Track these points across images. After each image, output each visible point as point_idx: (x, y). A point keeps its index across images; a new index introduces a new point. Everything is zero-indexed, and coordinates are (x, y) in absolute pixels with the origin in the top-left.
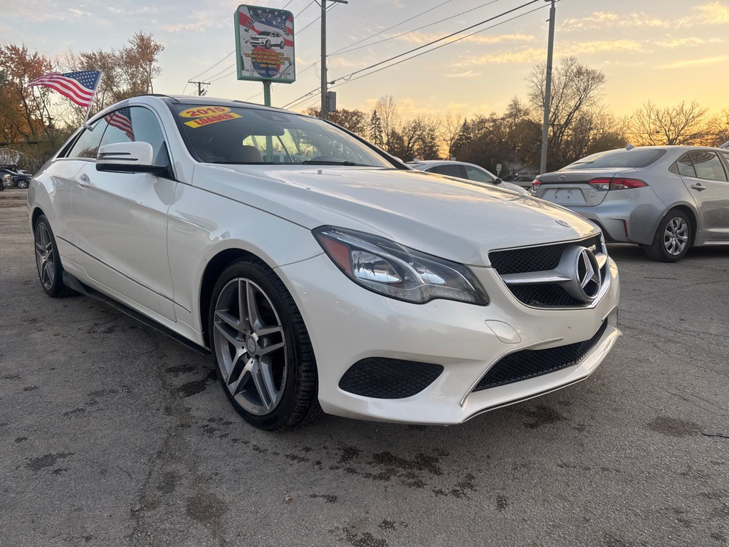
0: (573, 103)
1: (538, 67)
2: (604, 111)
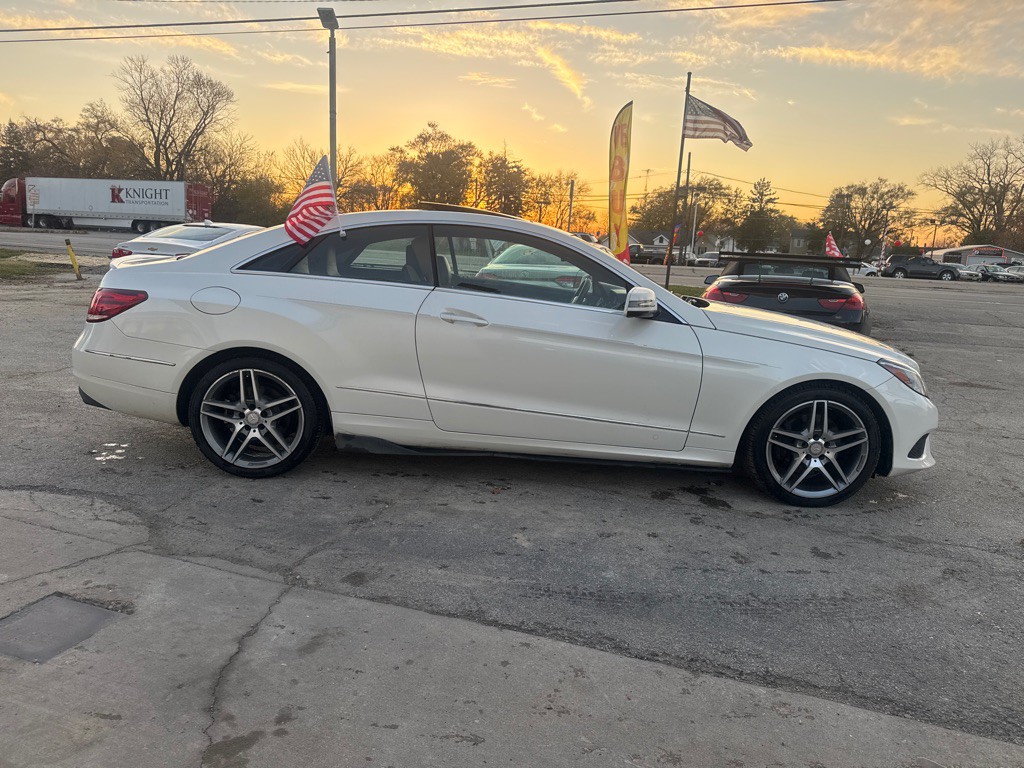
0: (193, 125)
1: (132, 60)
2: (247, 143)
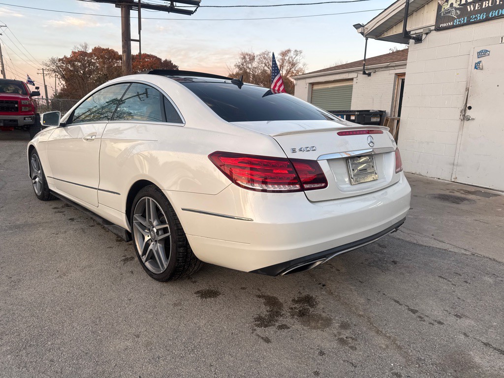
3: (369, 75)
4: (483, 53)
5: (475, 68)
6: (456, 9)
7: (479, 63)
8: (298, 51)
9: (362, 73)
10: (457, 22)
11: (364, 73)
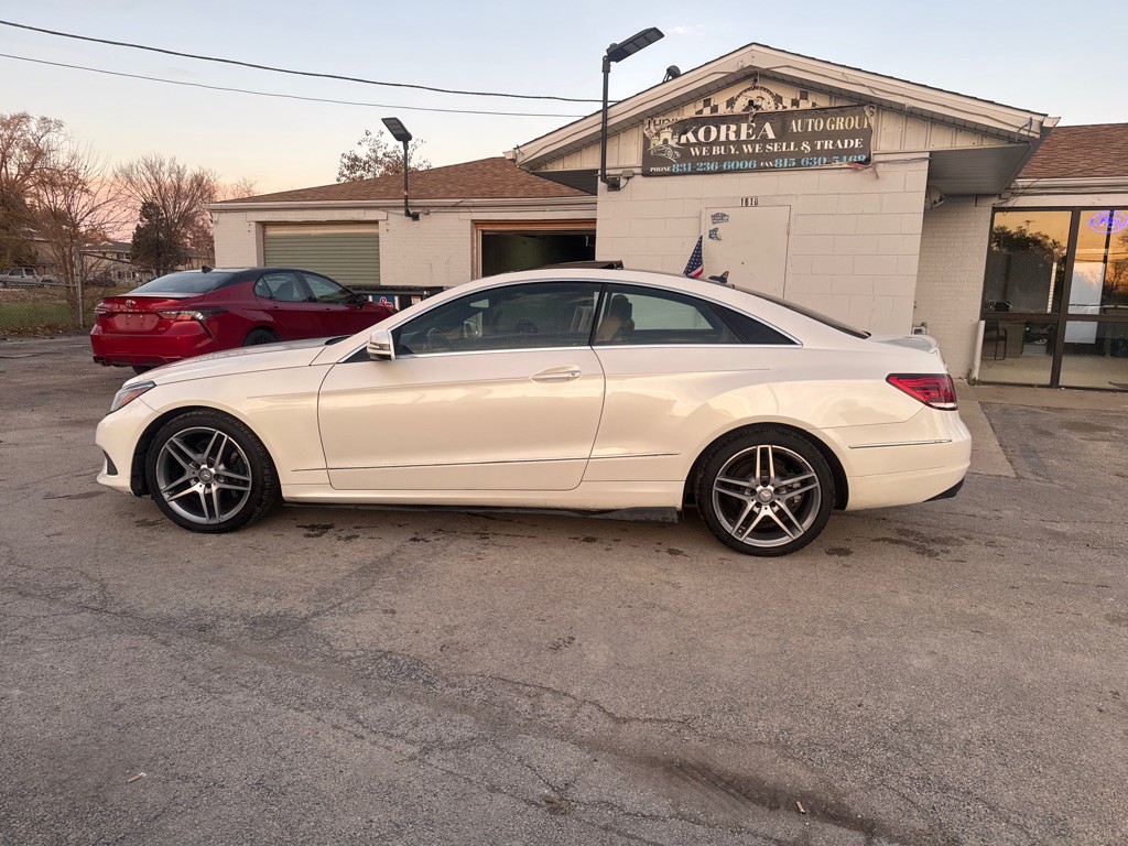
3: (415, 217)
4: (719, 217)
5: (710, 237)
6: (673, 148)
7: (716, 230)
8: (50, 121)
9: (403, 212)
10: (676, 168)
11: (408, 214)
